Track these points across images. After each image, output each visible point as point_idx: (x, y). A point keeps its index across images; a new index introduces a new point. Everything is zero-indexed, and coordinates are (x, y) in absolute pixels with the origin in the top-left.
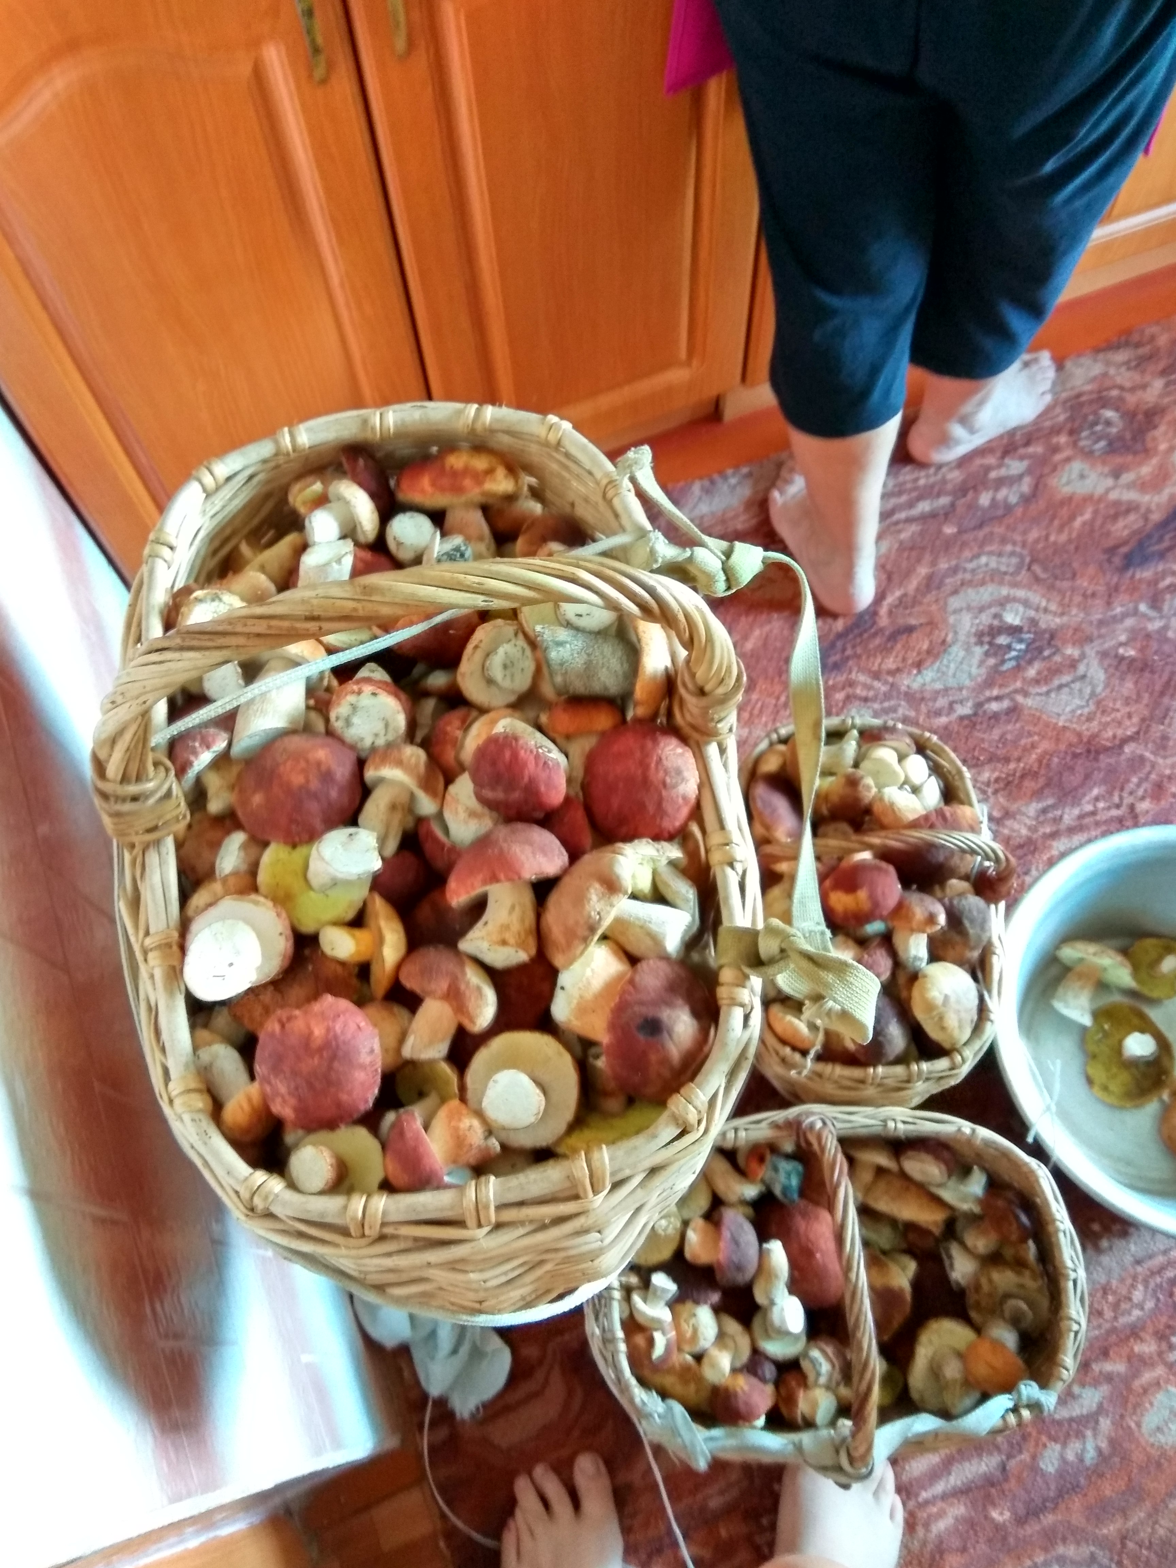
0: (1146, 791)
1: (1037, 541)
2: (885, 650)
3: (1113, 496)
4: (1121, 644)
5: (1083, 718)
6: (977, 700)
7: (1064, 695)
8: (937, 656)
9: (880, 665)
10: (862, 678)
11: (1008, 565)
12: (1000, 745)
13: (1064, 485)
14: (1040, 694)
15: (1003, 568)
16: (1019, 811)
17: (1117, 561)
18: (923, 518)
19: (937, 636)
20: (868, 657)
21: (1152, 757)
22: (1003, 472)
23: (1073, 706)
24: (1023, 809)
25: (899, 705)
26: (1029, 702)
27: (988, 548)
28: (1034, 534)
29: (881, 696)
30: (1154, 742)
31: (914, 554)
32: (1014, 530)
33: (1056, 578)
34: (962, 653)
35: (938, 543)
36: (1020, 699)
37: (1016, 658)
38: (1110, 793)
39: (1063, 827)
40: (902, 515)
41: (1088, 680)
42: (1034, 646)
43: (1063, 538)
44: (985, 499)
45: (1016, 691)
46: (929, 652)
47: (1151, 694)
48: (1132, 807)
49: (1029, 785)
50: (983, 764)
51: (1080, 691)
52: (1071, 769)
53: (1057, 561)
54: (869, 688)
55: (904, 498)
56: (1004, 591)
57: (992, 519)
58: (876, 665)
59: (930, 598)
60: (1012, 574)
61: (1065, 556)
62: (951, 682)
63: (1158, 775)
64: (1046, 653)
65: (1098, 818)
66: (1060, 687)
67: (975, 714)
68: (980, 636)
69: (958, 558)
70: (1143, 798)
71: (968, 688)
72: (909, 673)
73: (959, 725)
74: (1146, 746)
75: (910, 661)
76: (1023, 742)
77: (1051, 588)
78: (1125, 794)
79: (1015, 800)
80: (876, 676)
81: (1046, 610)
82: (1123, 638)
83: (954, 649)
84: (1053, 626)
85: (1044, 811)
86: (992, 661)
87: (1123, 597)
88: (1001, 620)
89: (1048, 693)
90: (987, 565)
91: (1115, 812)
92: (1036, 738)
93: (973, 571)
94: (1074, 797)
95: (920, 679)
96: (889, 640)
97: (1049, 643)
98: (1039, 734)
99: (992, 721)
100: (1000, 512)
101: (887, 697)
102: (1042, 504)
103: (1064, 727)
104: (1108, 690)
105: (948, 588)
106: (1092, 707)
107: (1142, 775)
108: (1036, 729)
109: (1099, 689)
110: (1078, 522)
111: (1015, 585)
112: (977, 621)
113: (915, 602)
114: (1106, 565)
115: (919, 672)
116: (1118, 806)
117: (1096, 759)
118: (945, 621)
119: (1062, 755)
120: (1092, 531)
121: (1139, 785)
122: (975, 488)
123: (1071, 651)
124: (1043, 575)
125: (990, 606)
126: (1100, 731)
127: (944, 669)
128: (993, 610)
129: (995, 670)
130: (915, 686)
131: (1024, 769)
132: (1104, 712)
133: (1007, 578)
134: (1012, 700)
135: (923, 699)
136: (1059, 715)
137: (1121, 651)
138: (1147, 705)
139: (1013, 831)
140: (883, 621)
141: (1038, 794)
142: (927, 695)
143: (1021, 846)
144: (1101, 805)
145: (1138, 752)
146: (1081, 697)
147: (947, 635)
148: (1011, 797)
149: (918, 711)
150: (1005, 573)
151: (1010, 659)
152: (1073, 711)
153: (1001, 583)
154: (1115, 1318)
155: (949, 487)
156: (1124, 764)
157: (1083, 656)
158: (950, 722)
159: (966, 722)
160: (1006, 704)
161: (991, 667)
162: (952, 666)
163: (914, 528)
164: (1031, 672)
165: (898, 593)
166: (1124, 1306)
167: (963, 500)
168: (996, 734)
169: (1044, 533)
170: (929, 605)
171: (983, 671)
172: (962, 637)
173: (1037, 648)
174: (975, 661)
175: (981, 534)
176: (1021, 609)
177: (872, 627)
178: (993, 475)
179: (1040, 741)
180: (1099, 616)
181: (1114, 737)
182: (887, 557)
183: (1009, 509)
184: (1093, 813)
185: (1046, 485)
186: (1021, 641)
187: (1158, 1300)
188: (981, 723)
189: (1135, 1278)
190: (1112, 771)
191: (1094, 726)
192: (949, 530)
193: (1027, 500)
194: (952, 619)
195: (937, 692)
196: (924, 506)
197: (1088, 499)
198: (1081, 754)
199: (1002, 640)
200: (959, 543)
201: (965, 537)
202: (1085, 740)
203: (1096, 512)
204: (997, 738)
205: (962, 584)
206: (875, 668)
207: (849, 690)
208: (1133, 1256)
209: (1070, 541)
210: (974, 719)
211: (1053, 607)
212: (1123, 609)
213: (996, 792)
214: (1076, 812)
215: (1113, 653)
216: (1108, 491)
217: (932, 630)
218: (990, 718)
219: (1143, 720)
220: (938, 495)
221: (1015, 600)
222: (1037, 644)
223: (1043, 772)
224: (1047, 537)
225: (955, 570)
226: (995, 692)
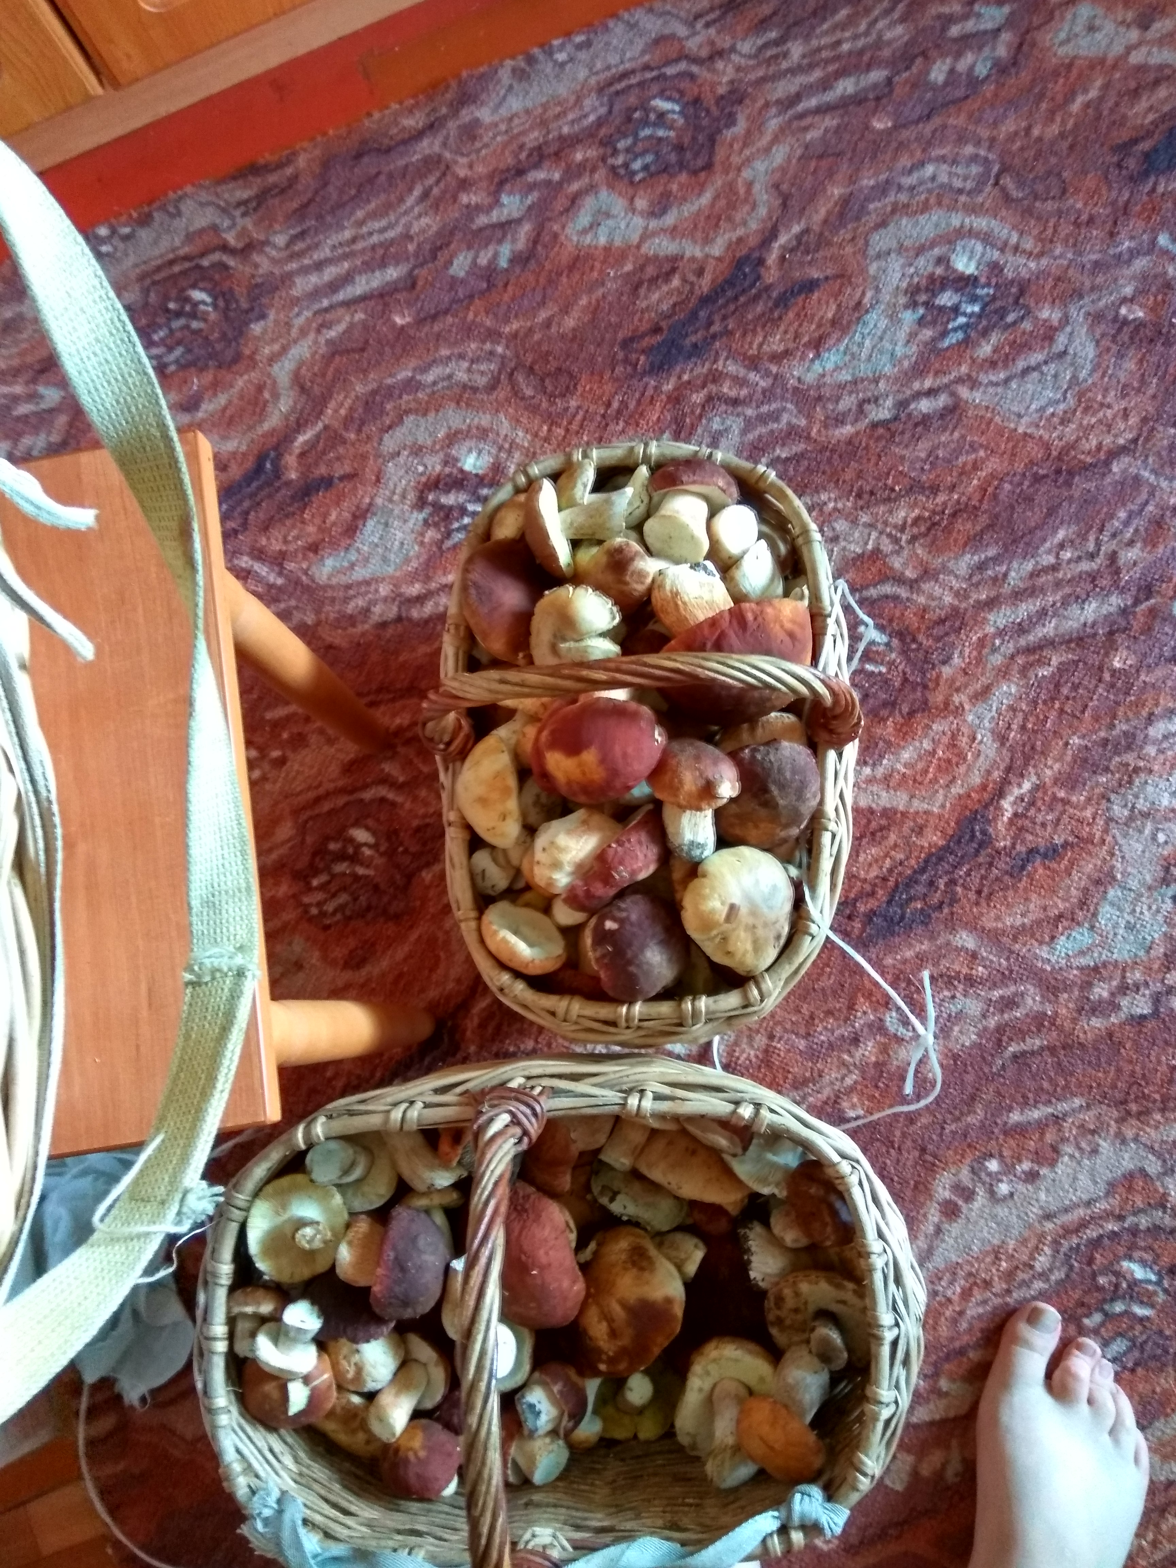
0: (1136, 531)
1: (1012, 137)
2: (769, 321)
3: (1136, 58)
4: (1124, 300)
5: (1056, 420)
6: (900, 397)
7: (1031, 384)
8: (845, 330)
9: (761, 345)
10: (732, 368)
11: (965, 179)
12: (927, 467)
13: (1062, 44)
14: (997, 384)
15: (958, 183)
16: (944, 569)
17: (1132, 163)
18: (844, 104)
19: (849, 296)
20: (744, 335)
21: (1152, 479)
22: (970, 26)
23: (1043, 402)
24: (951, 565)
25: (784, 409)
26: (977, 396)
27: (937, 152)
28: (1009, 126)
29: (758, 396)
30: (1159, 454)
31: (824, 163)
32: (978, 121)
33: (1036, 197)
34: (883, 323)
35: (862, 145)
36: (964, 392)
37: (963, 327)
38: (1084, 537)
39: (1006, 590)
40: (813, 102)
41: (1069, 358)
42: (992, 307)
43: (1054, 129)
44: (938, 73)
45: (960, 380)
46: (834, 322)
47: (1162, 379)
48: (1113, 557)
49: (964, 526)
50: (899, 496)
51: (1055, 376)
52: (1029, 500)
53: (1040, 169)
54: (740, 382)
55: (817, 74)
56: (956, 221)
57: (945, 105)
58: (755, 346)
59: (844, 234)
60: (969, 193)
61: (1053, 160)
62: (864, 370)
63: (1156, 506)
64: (1010, 318)
65: (1060, 575)
66: (1026, 371)
67: (896, 418)
68: (913, 291)
69: (891, 169)
70: (1131, 543)
71: (888, 379)
72: (803, 358)
73: (870, 437)
74: (1145, 461)
75: (806, 339)
76: (962, 459)
77: (1028, 212)
78: (1105, 538)
79: (940, 551)
80: (753, 363)
81: (1016, 249)
82: (1128, 291)
83: (872, 317)
84: (1024, 274)
85: (981, 567)
86: (927, 334)
87: (1136, 224)
88: (948, 267)
89: (1007, 381)
90: (933, 178)
91: (1085, 566)
92: (982, 453)
93: (912, 188)
94: (1028, 544)
95: (817, 367)
96: (776, 305)
97: (1016, 302)
98: (986, 448)
99: (919, 429)
100: (960, 93)
101: (768, 395)
102: (1025, 76)
103: (1025, 434)
104: (1097, 375)
105: (872, 219)
106: (1071, 401)
107: (1135, 508)
108: (983, 440)
109: (1083, 374)
110: (1076, 106)
111: (973, 210)
112: (912, 270)
113: (822, 241)
114: (1114, 172)
115: (818, 355)
116: (1092, 556)
117: (1068, 484)
118: (863, 271)
119: (1017, 478)
120: (1099, 117)
121: (1127, 523)
122: (924, 54)
123: (1048, 313)
124: (1016, 194)
125: (933, 244)
126: (1079, 439)
127: (855, 349)
128: (937, 251)
129: (931, 347)
130: (810, 378)
131: (958, 502)
132: (1086, 410)
133: (963, 198)
134: (953, 394)
135: (819, 398)
136: (1020, 416)
137: (1123, 311)
138: (1154, 397)
139: (931, 597)
140: (771, 274)
141: (974, 541)
142: (827, 392)
143: (942, 621)
144: (1067, 555)
145: (1133, 470)
146: (1056, 388)
147: (863, 294)
148: (934, 547)
149: (809, 417)
150: (960, 191)
151: (955, 330)
152: (1042, 409)
153: (952, 208)
154: (1008, 1292)
155: (886, 53)
156: (1108, 491)
157: (1065, 320)
158: (857, 433)
159: (881, 431)
160: (943, 400)
161: (926, 344)
162: (867, 343)
163: (830, 122)
164: (985, 350)
165: (796, 229)
166: (1021, 1276)
167: (905, 75)
168: (922, 449)
169: (1024, 124)
170: (841, 246)
171: (914, 348)
172: (886, 296)
173: (996, 312)
174: (902, 335)
175: (927, 129)
176: (979, 248)
177: (753, 285)
178: (955, 31)
179: (988, 457)
180: (1094, 257)
181: (1099, 447)
182: (783, 170)
183: (974, 83)
184: (1054, 568)
185: (1033, 45)
186: (974, 299)
187: (1071, 1267)
188: (903, 433)
189: (1041, 1237)
190: (1088, 501)
191: (1070, 431)
192: (880, 124)
193: (1001, 69)
194: (873, 269)
195: (842, 386)
196: (846, 86)
197: (1097, 63)
198: (1045, 476)
199: (946, 299)
200: (894, 145)
201: (905, 134)
202: (1055, 453)
203: (1106, 87)
204: (923, 455)
205: (893, 212)
206: (753, 352)
207: (713, 388)
208: (1041, 1208)
209: (1062, 135)
210: (893, 427)
211: (1028, 244)
212: (1133, 244)
213: (913, 539)
214: (1029, 566)
215: (1110, 316)
216: (1129, 49)
217: (842, 285)
218: (916, 425)
219: (1145, 420)
220: (869, 67)
221: (971, 233)
222: (998, 304)
223: (985, 506)
224: (1028, 130)
225: (883, 189)
226: (928, 383)
